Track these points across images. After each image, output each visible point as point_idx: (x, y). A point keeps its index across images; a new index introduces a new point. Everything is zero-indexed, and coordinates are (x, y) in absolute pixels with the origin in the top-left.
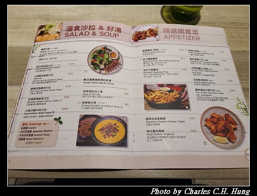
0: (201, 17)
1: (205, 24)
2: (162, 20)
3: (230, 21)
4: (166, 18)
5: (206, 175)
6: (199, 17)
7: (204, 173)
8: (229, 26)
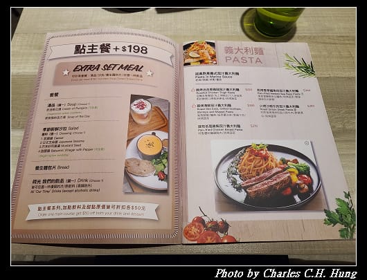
0: (298, 29)
1: (302, 39)
2: (243, 34)
3: (339, 35)
4: (248, 31)
6: (295, 29)
8: (337, 42)
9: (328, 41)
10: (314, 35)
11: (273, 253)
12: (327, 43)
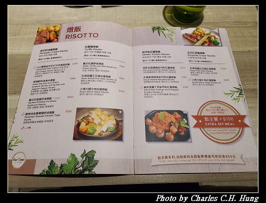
0: (205, 17)
2: (165, 21)
4: (168, 20)
6: (202, 17)
8: (233, 25)
9: (227, 25)
10: (216, 21)
11: (189, 181)
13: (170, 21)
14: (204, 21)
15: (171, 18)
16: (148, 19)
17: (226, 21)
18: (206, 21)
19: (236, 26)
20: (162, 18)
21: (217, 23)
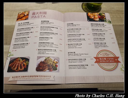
5: (107, 86)
7: (106, 85)
8: (115, 12)
9: (112, 12)
10: (108, 10)
12: (112, 13)
13: (85, 10)
14: (101, 10)
15: (86, 8)
16: (74, 9)
17: (112, 10)
18: (103, 10)
19: (117, 13)
20: (81, 8)
21: (108, 11)
